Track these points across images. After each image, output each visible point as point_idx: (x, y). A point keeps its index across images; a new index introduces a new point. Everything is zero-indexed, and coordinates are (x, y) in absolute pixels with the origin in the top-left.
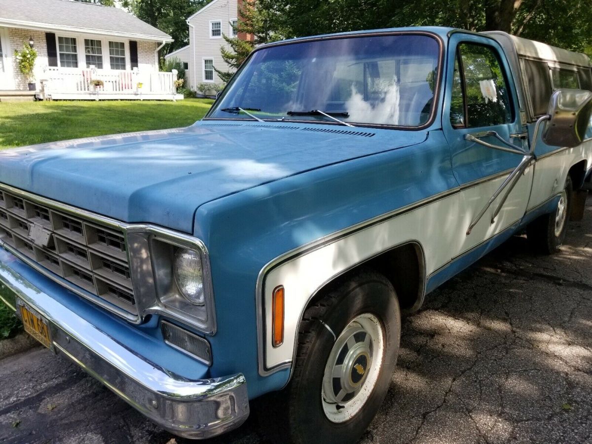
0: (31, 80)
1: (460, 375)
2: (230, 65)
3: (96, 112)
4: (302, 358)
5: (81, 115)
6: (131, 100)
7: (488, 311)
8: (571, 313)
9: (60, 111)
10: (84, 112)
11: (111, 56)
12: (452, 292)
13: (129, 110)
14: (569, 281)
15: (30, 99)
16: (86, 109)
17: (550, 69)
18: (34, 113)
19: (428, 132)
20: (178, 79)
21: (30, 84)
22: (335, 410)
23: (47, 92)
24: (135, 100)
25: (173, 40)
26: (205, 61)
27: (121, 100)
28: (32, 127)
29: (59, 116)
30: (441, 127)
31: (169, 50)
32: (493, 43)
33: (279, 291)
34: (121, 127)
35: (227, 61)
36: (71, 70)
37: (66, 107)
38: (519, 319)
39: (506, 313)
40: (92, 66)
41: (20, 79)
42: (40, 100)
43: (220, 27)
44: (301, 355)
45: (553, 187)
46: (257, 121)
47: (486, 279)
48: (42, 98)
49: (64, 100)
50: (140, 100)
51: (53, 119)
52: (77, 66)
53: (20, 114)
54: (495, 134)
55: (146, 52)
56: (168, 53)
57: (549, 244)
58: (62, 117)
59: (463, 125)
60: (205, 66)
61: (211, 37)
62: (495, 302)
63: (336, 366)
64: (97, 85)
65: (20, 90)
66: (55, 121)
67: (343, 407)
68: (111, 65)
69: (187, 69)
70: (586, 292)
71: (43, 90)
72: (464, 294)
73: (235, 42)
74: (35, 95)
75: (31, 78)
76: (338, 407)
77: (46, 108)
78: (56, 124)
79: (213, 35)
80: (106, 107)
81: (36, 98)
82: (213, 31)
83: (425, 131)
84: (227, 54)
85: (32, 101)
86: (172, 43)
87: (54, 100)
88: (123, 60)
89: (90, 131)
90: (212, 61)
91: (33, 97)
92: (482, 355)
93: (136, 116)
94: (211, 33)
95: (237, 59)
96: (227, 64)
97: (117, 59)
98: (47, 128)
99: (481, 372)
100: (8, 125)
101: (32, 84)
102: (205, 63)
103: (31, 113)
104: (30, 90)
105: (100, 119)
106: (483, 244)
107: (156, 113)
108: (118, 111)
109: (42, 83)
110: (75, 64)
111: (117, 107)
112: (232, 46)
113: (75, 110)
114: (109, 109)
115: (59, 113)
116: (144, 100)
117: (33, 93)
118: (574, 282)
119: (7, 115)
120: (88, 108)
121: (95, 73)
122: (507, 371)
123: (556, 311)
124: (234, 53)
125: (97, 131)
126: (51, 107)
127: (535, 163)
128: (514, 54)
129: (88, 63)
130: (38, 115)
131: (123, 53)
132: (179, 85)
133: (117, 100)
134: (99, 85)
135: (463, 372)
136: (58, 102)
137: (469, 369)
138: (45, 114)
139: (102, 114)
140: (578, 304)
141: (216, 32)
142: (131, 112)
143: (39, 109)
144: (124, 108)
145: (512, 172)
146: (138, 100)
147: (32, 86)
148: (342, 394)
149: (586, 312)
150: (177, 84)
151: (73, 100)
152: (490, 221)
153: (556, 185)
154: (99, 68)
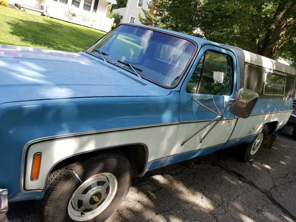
0: (43, 4)
1: (161, 213)
2: (141, 23)
3: (67, 29)
4: (58, 187)
5: (58, 28)
6: (88, 27)
7: (196, 183)
8: (237, 197)
9: (50, 24)
10: (61, 27)
11: (85, 3)
12: (185, 168)
13: (84, 32)
14: (246, 179)
15: (39, 14)
16: (63, 26)
17: (266, 73)
18: (37, 21)
19: (171, 91)
20: (114, 23)
21: (42, 6)
22: (80, 215)
23: (48, 13)
24: (90, 28)
25: (117, 4)
26: (131, 17)
27: (83, 26)
28: (31, 28)
29: (48, 26)
30: (179, 90)
31: (118, 7)
32: (230, 54)
33: (38, 155)
34: (75, 40)
35: (140, 20)
36: (63, 5)
37: (54, 22)
38: (209, 192)
39: (205, 187)
40: (74, 6)
41: (38, 3)
42: (44, 15)
43: (143, 3)
44: (58, 185)
45: (251, 131)
46: (103, 60)
47: (206, 166)
48: (45, 15)
49: (55, 19)
50: (92, 28)
51: (44, 27)
52: (67, 4)
53: (29, 20)
54: (213, 100)
55: (102, 6)
56: (117, 8)
57: (245, 158)
58: (49, 27)
59: (196, 91)
60: (131, 20)
61: (137, 6)
62: (203, 180)
63: (82, 194)
64: (73, 15)
65: (36, 8)
66: (45, 28)
67: (84, 214)
68: (84, 7)
69: (122, 19)
70: (251, 188)
71: (46, 11)
72: (191, 171)
73: (146, 12)
74: (42, 13)
75: (43, 3)
76: (82, 214)
77: (44, 21)
78: (44, 30)
79: (139, 6)
80: (73, 27)
81: (42, 14)
82: (139, 4)
83: (170, 90)
84: (141, 17)
85: (40, 15)
86: (116, 4)
87: (51, 17)
88: (90, 6)
89: (58, 38)
90: (134, 18)
91: (41, 13)
92: (179, 205)
93: (86, 36)
94: (138, 4)
95: (145, 21)
96: (140, 22)
97: (87, 5)
98: (38, 31)
99: (172, 214)
100: (20, 24)
101: (43, 7)
102: (131, 18)
103: (35, 21)
104: (41, 9)
105: (67, 33)
106: (195, 151)
107: (96, 37)
108: (78, 31)
109: (47, 7)
110: (66, 3)
111: (79, 29)
112: (145, 14)
113: (57, 25)
114: (74, 29)
115: (49, 25)
116: (94, 29)
117: (42, 11)
118: (249, 180)
119: (23, 19)
120: (64, 25)
121: (74, 9)
122: (186, 217)
123: (230, 193)
124: (145, 18)
125: (61, 38)
126: (47, 21)
127: (238, 118)
128: (243, 61)
129: (73, 4)
130: (38, 23)
131: (91, 3)
132: (113, 26)
133: (81, 25)
134: (74, 16)
135: (163, 212)
136: (52, 19)
137: (168, 211)
138: (42, 24)
139: (69, 30)
140: (243, 193)
141: (140, 5)
142: (84, 34)
143: (40, 20)
144: (82, 30)
145: (211, 121)
146: (91, 28)
147: (42, 7)
148: (83, 208)
149: (245, 198)
150: (113, 25)
151: (60, 20)
152: (199, 141)
153: (252, 130)
154: (77, 7)
